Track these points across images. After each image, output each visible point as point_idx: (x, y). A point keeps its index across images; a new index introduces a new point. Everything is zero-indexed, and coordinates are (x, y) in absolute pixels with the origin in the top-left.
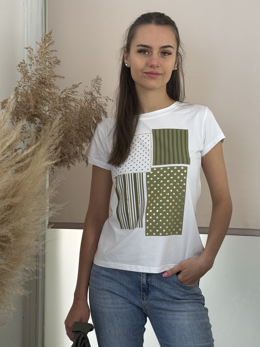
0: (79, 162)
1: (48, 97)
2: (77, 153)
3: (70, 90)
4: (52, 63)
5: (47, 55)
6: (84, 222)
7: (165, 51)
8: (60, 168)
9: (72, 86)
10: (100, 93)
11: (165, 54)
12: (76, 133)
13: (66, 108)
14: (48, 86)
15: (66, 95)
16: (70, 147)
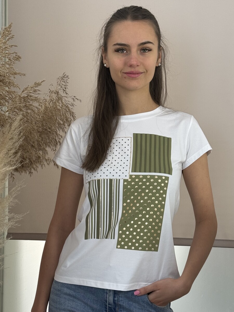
0: (42, 168)
1: (7, 96)
2: (39, 157)
3: (32, 89)
4: (12, 59)
5: (7, 50)
6: (47, 233)
7: (145, 48)
8: (20, 174)
9: (33, 84)
10: (67, 92)
11: (144, 51)
12: (38, 135)
13: (28, 108)
14: (7, 85)
15: (27, 94)
16: (32, 151)
